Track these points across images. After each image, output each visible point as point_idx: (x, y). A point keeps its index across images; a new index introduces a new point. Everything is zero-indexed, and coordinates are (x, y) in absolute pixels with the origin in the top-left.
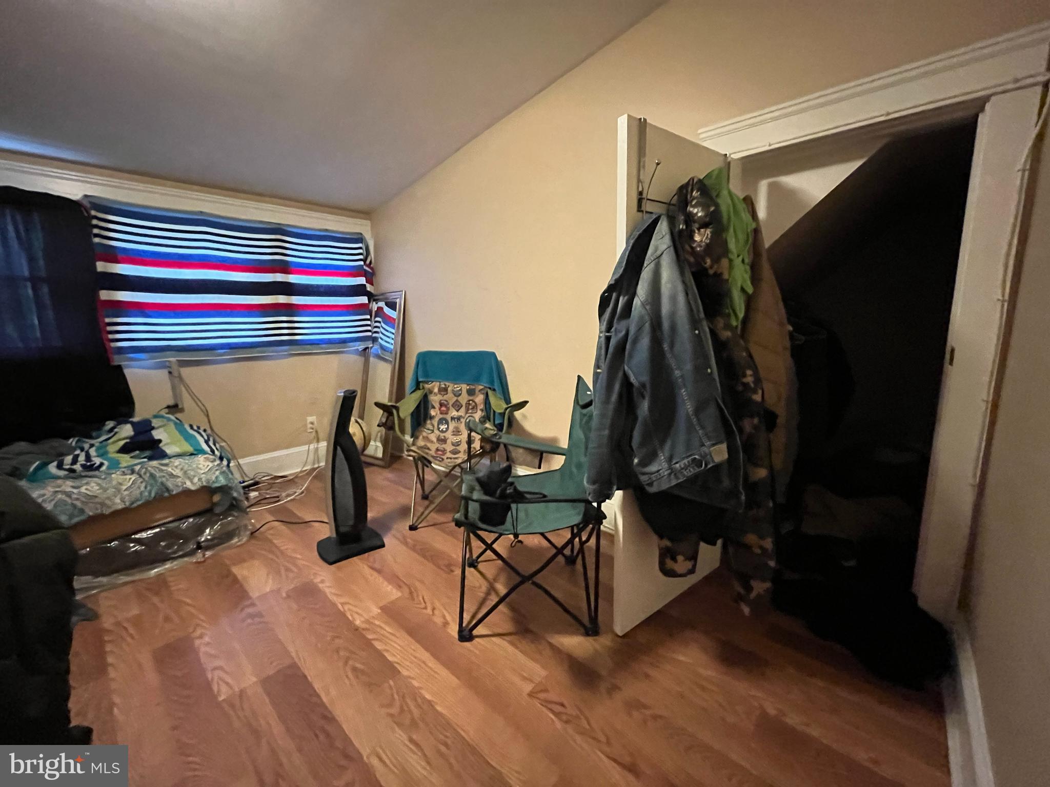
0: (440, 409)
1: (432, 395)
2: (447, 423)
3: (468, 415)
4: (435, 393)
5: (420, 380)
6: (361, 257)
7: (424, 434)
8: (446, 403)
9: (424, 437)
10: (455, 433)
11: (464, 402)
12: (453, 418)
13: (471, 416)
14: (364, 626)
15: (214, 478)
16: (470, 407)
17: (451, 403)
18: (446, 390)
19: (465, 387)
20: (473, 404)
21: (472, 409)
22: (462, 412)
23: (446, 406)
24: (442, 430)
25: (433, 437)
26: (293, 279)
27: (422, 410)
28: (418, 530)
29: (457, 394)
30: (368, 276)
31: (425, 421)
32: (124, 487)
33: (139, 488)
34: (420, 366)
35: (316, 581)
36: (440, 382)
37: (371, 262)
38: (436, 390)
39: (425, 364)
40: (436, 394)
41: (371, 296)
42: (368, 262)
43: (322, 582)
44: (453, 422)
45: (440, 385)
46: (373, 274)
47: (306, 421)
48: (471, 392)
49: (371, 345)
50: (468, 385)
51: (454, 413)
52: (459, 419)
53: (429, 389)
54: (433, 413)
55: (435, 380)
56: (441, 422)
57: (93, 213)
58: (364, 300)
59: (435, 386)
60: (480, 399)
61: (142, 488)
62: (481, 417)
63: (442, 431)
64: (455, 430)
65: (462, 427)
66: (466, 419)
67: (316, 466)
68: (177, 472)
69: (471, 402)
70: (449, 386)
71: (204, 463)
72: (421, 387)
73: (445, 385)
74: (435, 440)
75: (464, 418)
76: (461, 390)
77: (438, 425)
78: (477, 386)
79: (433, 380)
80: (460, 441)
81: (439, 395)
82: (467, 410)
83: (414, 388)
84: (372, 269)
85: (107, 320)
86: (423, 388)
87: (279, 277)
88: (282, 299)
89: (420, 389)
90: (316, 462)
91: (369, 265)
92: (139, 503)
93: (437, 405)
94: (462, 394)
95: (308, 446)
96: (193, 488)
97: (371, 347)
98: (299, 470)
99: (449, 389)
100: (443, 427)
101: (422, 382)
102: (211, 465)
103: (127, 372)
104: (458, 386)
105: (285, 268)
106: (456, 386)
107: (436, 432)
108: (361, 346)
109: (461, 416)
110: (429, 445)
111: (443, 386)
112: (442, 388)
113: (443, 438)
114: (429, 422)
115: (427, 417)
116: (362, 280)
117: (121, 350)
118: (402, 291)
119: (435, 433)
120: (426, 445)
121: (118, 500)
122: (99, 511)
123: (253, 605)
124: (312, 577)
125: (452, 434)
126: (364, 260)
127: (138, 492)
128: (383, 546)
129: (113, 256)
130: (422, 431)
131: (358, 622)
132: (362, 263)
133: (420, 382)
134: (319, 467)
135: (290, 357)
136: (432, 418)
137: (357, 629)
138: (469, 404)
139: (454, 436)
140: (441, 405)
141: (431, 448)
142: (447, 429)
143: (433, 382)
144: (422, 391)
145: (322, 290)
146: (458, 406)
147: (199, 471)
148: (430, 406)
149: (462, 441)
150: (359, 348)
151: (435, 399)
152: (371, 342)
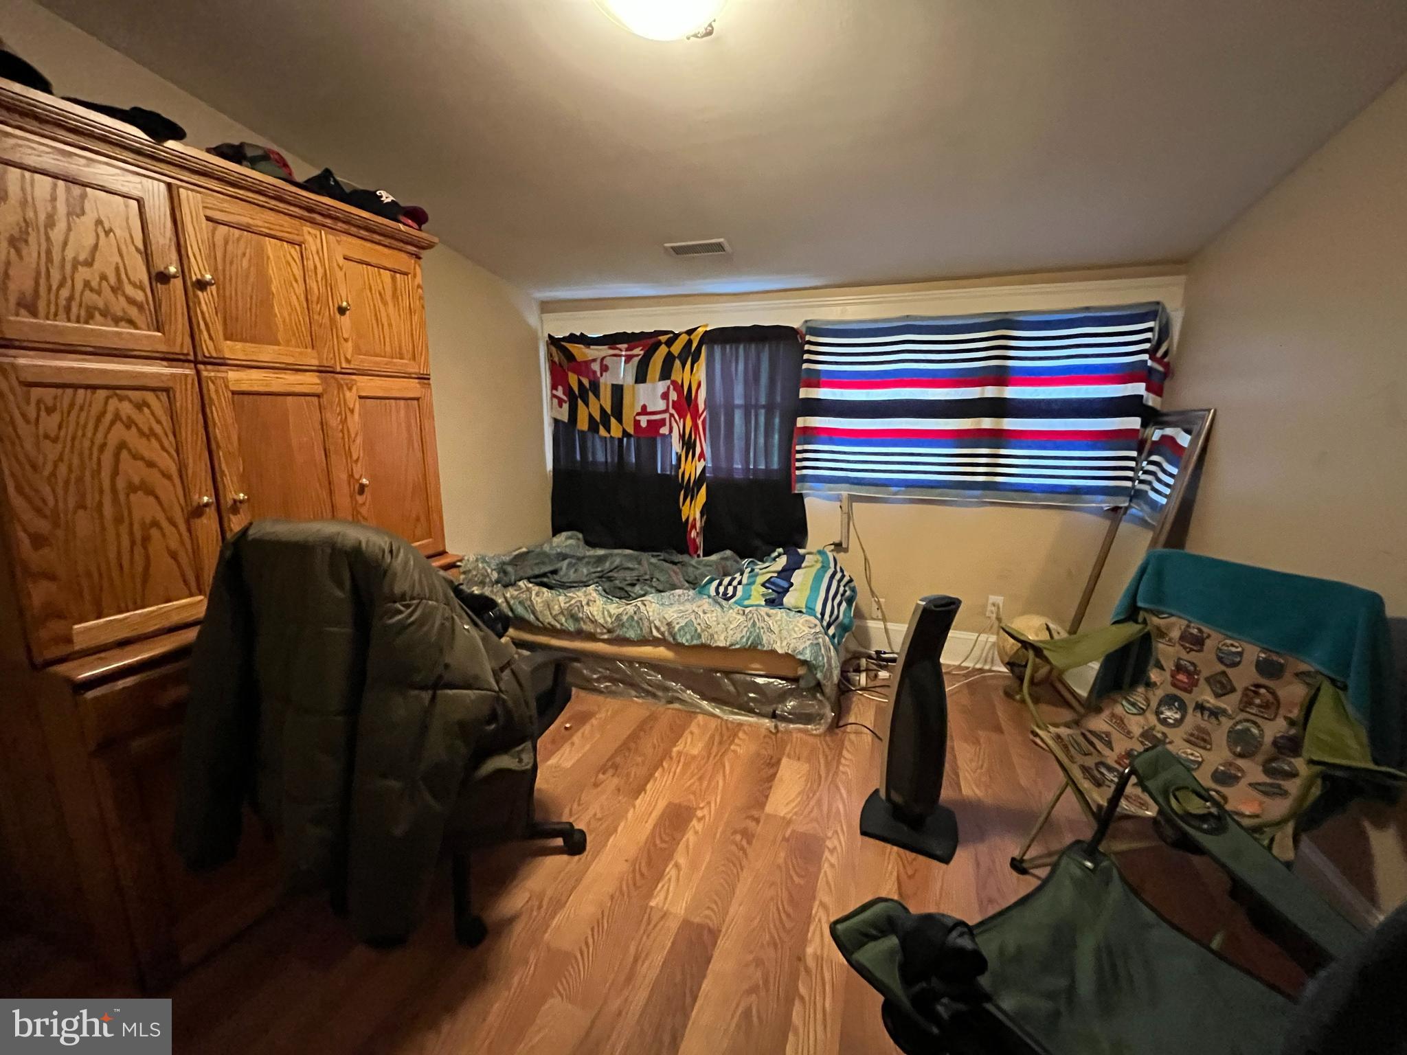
0: (1173, 676)
1: (1164, 641)
2: (1183, 708)
3: (1243, 716)
4: (1170, 640)
5: (1140, 604)
6: (1147, 346)
7: (1118, 710)
8: (1191, 668)
9: (1113, 715)
10: (1192, 739)
11: (1240, 684)
12: (1200, 707)
13: (1255, 723)
14: (811, 963)
15: (801, 648)
16: (1258, 701)
17: (1205, 673)
18: (1198, 642)
19: (1253, 653)
20: (1270, 697)
21: (1259, 706)
22: (1228, 703)
23: (1190, 674)
24: (1165, 719)
25: (1136, 725)
26: (1011, 392)
27: (1132, 661)
28: (1027, 877)
29: (1230, 660)
30: (1155, 378)
31: (1133, 685)
32: (732, 626)
33: (742, 631)
34: (1145, 577)
35: (829, 844)
36: (1190, 622)
37: (1166, 354)
38: (1175, 634)
39: (1159, 574)
40: (1171, 642)
41: (1151, 417)
42: (1159, 354)
43: (832, 851)
44: (1199, 715)
45: (1188, 626)
46: (1168, 372)
47: (987, 601)
48: (1269, 669)
49: (1126, 504)
50: (1264, 650)
51: (1209, 699)
52: (1215, 713)
53: (1158, 628)
54: (1154, 675)
55: (1179, 614)
56: (1169, 700)
57: (808, 338)
58: (1134, 423)
59: (1176, 626)
60: (1293, 692)
61: (744, 633)
62: (1282, 737)
63: (1164, 722)
64: (1196, 733)
65: (1220, 734)
66: (1237, 723)
67: (987, 667)
68: (775, 628)
69: (1263, 691)
70: (1209, 636)
71: (801, 626)
72: (1140, 620)
73: (1200, 630)
74: (1137, 731)
75: (1230, 717)
76: (1240, 654)
77: (1159, 705)
78: (1291, 659)
79: (1173, 612)
80: (1200, 764)
81: (1178, 647)
82: (1246, 703)
83: (1122, 617)
84: (1167, 366)
85: (798, 448)
86: (1145, 622)
87: (990, 392)
88: (987, 423)
89: (1136, 622)
90: (982, 660)
91: (1159, 361)
92: (737, 646)
93: (1169, 665)
94: (1241, 666)
95: (977, 634)
96: (780, 651)
97: (1127, 508)
98: (957, 663)
99: (1208, 643)
100: (1171, 714)
101: (1146, 610)
102: (807, 630)
103: (806, 500)
104: (1236, 644)
105: (1001, 377)
106: (1229, 642)
107: (1153, 720)
108: (1106, 503)
109: (1224, 712)
110: (1116, 736)
111: (1195, 631)
112: (1192, 634)
113: (1159, 735)
114: (1141, 689)
115: (1140, 678)
116: (1139, 388)
117: (804, 479)
118: (1209, 410)
119: (1146, 719)
120: (1108, 734)
121: (722, 638)
122: (709, 642)
123: (757, 821)
124: (830, 834)
125: (1185, 736)
126: (1152, 352)
127: (740, 636)
128: (946, 860)
129: (816, 380)
130: (1115, 702)
131: (810, 950)
132: (1145, 357)
133: (1140, 608)
134: (990, 671)
135: (982, 506)
136: (1149, 685)
137: (800, 958)
138: (1256, 693)
139: (1188, 745)
140: (1179, 668)
141: (1114, 745)
142: (1179, 722)
143: (1172, 615)
144: (1138, 627)
145: (1055, 407)
146: (1222, 686)
147: (793, 633)
148: (1152, 662)
149: (1203, 765)
150: (1103, 505)
151: (1167, 652)
152: (1128, 499)
